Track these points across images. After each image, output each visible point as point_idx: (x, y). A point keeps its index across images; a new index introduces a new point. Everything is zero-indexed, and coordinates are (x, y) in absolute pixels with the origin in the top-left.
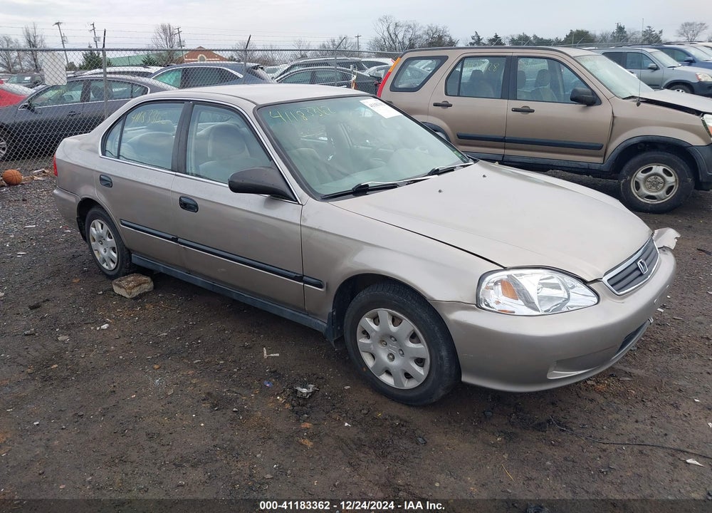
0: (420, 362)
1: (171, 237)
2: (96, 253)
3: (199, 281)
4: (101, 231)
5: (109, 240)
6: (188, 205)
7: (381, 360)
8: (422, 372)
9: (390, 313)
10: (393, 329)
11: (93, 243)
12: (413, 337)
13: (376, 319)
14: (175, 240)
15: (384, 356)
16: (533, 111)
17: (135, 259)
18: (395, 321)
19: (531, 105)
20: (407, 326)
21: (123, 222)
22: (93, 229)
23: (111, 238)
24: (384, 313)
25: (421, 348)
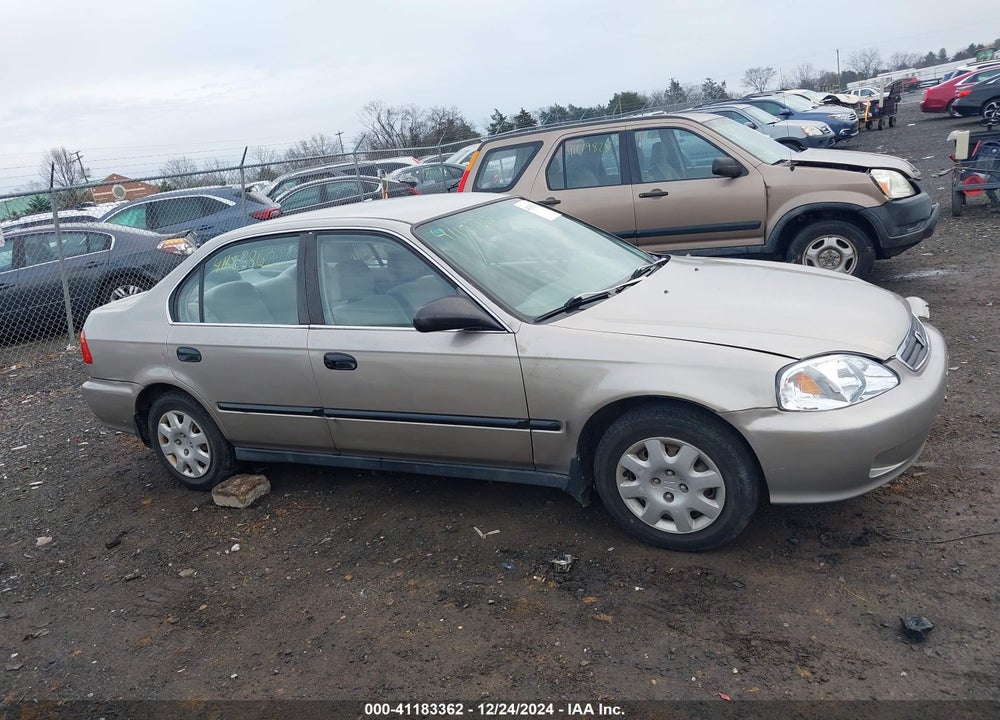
0: (711, 493)
1: (311, 410)
2: (170, 458)
3: (357, 461)
4: (180, 426)
5: (193, 435)
6: (339, 362)
7: (656, 503)
8: (716, 505)
9: (662, 442)
10: (670, 460)
11: (163, 446)
12: (699, 464)
13: (643, 454)
14: (319, 412)
15: (658, 497)
16: (666, 194)
17: (241, 454)
18: (672, 450)
19: (663, 187)
20: (689, 452)
21: (222, 405)
22: (164, 426)
23: (198, 431)
24: (654, 444)
25: (712, 476)
